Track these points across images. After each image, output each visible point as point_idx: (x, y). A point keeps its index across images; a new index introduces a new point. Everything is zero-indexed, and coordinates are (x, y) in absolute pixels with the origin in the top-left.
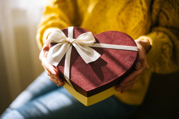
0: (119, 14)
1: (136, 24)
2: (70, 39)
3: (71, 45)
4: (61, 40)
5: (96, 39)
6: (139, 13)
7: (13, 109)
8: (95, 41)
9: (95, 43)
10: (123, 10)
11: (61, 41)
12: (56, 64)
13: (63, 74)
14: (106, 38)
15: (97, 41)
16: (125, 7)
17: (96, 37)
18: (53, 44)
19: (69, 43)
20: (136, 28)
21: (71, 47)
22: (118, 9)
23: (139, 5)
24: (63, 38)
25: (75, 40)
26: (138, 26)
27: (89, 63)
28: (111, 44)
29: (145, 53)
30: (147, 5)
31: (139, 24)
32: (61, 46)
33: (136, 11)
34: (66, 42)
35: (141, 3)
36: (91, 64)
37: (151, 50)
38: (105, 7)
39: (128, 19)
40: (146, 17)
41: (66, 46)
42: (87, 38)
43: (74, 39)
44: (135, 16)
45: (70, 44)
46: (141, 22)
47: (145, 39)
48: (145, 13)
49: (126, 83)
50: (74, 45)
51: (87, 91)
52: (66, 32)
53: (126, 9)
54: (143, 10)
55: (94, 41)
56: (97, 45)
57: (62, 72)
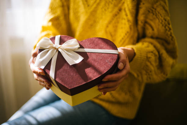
0: (107, 27)
1: (123, 35)
2: (57, 44)
3: (57, 50)
6: (125, 24)
8: (79, 47)
9: (79, 48)
11: (48, 47)
12: (43, 67)
13: (49, 75)
14: (90, 44)
15: (81, 47)
16: (113, 19)
17: (81, 44)
18: (41, 50)
19: (55, 48)
20: (123, 39)
21: (57, 53)
22: (106, 22)
23: (125, 17)
24: (50, 44)
25: (61, 46)
26: (124, 37)
27: (72, 65)
28: (94, 48)
30: (132, 16)
31: (126, 34)
32: (48, 51)
33: (122, 23)
34: (53, 48)
35: (127, 15)
36: (75, 66)
37: (136, 57)
38: (95, 22)
39: (116, 31)
41: (52, 52)
43: (60, 46)
44: (122, 28)
45: (56, 50)
46: (128, 32)
48: (130, 24)
50: (60, 50)
51: (70, 88)
52: (53, 39)
53: (113, 22)
54: (128, 21)
56: (81, 50)
57: (48, 73)
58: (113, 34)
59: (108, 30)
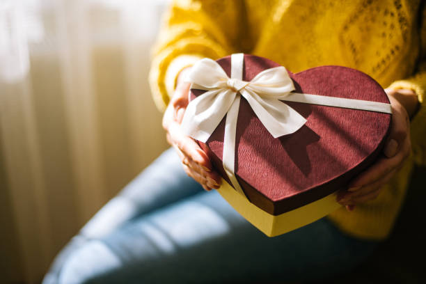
0: (346, 28)
1: (384, 53)
2: (236, 81)
3: (239, 94)
4: (215, 82)
5: (296, 84)
7: (90, 240)
8: (294, 89)
9: (293, 92)
10: (354, 18)
11: (215, 86)
12: (204, 138)
13: (221, 162)
14: (319, 83)
15: (298, 89)
17: (296, 79)
18: (197, 92)
19: (233, 90)
20: (383, 62)
21: (238, 101)
23: (393, 9)
24: (219, 78)
25: (247, 85)
27: (279, 138)
28: (330, 96)
29: (407, 119)
30: (412, 10)
32: (215, 96)
33: (385, 24)
34: (228, 87)
36: (285, 139)
39: (366, 40)
40: (409, 36)
41: (227, 98)
42: (273, 81)
43: (245, 83)
44: (384, 35)
45: (235, 94)
46: (397, 48)
47: (405, 87)
48: (405, 28)
49: (363, 186)
50: (245, 95)
51: (275, 200)
52: (226, 64)
55: (290, 87)
56: (298, 98)
57: (218, 155)
58: (358, 47)
59: (346, 36)
